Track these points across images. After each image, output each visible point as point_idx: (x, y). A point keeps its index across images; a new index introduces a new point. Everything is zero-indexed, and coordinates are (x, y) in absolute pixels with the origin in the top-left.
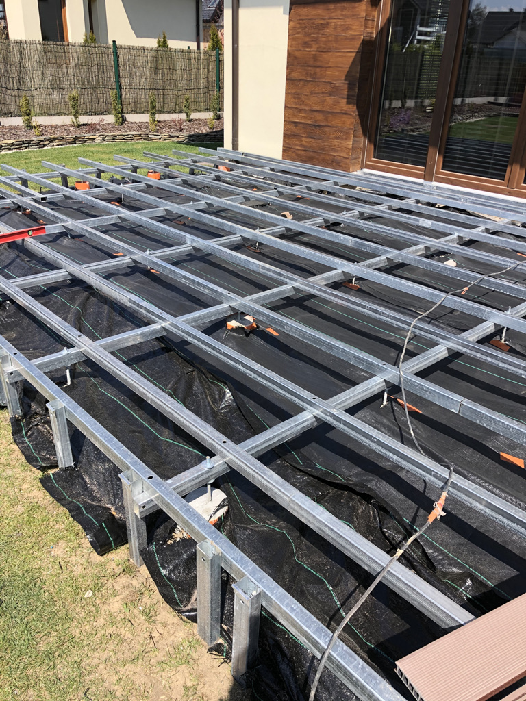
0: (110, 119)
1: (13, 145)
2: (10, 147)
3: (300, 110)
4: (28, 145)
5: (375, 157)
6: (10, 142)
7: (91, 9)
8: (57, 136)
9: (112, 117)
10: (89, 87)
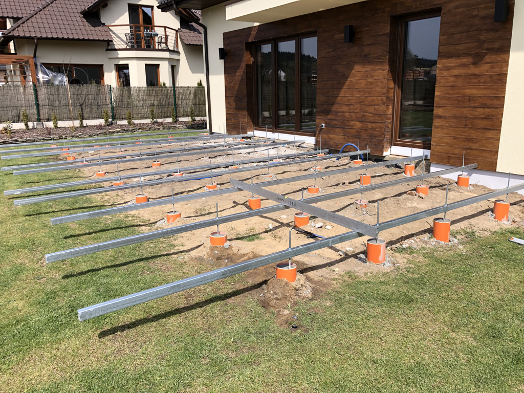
3: (231, 108)
4: (127, 131)
5: (258, 126)
6: (118, 130)
7: (174, 69)
8: (141, 127)
9: (171, 119)
10: (161, 105)
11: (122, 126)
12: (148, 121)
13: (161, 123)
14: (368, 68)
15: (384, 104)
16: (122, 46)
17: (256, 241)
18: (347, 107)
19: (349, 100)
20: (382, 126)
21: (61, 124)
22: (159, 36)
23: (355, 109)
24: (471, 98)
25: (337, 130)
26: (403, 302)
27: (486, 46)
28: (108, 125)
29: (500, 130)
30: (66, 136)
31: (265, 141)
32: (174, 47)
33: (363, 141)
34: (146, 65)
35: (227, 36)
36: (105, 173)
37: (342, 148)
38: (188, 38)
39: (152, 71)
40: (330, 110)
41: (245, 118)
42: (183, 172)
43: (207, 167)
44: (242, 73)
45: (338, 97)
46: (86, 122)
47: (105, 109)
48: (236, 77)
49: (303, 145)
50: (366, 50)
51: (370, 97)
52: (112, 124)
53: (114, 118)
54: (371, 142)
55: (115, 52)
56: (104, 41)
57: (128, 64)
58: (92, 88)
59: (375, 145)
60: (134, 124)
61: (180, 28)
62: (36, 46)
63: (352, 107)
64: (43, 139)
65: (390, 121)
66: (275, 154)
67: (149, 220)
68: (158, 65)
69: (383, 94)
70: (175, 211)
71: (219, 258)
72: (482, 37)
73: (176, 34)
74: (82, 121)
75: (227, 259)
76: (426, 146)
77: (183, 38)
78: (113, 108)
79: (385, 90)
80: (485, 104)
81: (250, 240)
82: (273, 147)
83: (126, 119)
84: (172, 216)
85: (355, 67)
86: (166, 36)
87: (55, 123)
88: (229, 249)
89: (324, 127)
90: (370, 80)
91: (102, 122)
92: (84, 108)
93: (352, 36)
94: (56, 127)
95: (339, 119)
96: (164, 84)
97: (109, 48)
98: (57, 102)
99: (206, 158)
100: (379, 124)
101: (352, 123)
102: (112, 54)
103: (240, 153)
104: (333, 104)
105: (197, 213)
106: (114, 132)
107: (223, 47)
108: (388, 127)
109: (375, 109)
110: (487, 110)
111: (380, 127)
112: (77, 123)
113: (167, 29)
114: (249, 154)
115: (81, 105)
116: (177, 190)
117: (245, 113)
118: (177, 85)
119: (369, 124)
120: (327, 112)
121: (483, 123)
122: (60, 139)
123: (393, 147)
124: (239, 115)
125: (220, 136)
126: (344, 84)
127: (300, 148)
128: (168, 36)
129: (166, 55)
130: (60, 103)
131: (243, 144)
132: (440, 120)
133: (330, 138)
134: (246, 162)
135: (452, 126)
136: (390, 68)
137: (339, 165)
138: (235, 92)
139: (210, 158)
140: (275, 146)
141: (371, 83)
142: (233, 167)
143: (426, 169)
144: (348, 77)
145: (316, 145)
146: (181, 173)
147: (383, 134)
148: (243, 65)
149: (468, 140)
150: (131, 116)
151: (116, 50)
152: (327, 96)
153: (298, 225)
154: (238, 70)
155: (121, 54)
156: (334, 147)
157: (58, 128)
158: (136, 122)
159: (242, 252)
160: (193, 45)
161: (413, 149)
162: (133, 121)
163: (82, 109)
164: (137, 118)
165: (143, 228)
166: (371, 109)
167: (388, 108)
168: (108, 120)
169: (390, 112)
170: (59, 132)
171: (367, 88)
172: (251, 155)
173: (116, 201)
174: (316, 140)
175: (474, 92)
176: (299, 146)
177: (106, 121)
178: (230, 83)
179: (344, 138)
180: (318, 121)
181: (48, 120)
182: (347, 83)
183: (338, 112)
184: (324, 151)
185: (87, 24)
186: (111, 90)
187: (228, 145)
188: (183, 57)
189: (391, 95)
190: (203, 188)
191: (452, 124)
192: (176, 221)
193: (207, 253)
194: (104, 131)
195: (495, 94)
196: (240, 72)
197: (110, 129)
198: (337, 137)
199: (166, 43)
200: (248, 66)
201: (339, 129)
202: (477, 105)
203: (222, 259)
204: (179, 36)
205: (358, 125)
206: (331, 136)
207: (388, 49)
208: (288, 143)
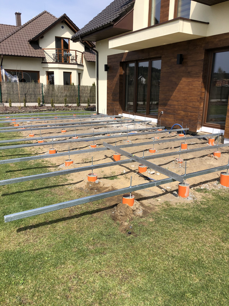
0: (75, 105)
1: (46, 110)
2: (45, 111)
3: (110, 100)
4: (50, 110)
5: (125, 111)
6: (46, 109)
7: (80, 75)
8: (59, 108)
9: (76, 104)
10: (71, 96)
11: (48, 107)
12: (63, 105)
13: (70, 107)
14: (190, 80)
15: (198, 101)
16: (51, 61)
17: (115, 180)
18: (177, 102)
19: (178, 98)
20: (196, 114)
21: (13, 105)
22: (72, 56)
23: (181, 104)
25: (170, 115)
26: (196, 222)
28: (40, 107)
30: (16, 112)
31: (128, 120)
32: (81, 62)
33: (185, 123)
34: (64, 72)
35: (110, 58)
36: (34, 135)
37: (173, 127)
38: (89, 57)
39: (67, 76)
40: (167, 104)
41: (118, 106)
42: (79, 136)
43: (92, 134)
44: (117, 80)
45: (172, 96)
46: (27, 104)
47: (39, 97)
48: (114, 82)
49: (150, 123)
50: (190, 69)
51: (191, 97)
52: (42, 106)
53: (43, 102)
54: (190, 124)
55: (47, 64)
56: (40, 57)
57: (53, 72)
58: (32, 85)
59: (192, 125)
60: (55, 106)
61: (84, 51)
62: (2, 59)
63: (179, 102)
64: (3, 113)
65: (201, 112)
66: (132, 128)
67: (55, 164)
68: (71, 73)
69: (198, 96)
70: (70, 160)
71: (92, 189)
73: (82, 55)
74: (25, 103)
75: (97, 190)
76: (222, 128)
77: (86, 57)
78: (43, 97)
79: (199, 93)
81: (111, 179)
82: (132, 124)
83: (50, 103)
84: (68, 162)
85: (182, 79)
86: (76, 56)
87: (10, 104)
88: (98, 184)
89: (163, 113)
90: (191, 87)
91: (36, 104)
92: (27, 96)
93: (182, 60)
94: (11, 106)
95: (172, 109)
96: (73, 84)
97: (43, 62)
98: (12, 92)
99: (93, 129)
100: (195, 113)
101: (179, 112)
102: (45, 65)
103: (113, 127)
104: (169, 100)
105: (83, 161)
106: (43, 111)
107: (107, 64)
108: (200, 115)
109: (193, 104)
112: (22, 105)
113: (77, 52)
114: (118, 127)
115: (25, 94)
116: (74, 147)
117: (118, 103)
118: (81, 85)
119: (189, 113)
120: (165, 105)
122: (12, 113)
123: (203, 127)
124: (114, 104)
125: (103, 116)
126: (175, 88)
127: (148, 125)
128: (77, 56)
129: (76, 67)
130: (13, 93)
131: (115, 121)
133: (166, 120)
134: (115, 132)
136: (203, 80)
137: (170, 136)
138: (113, 91)
139: (95, 129)
140: (134, 123)
141: (191, 89)
142: (107, 135)
143: (221, 141)
144: (178, 85)
145: (157, 124)
146: (77, 137)
147: (197, 119)
148: (118, 75)
150: (53, 101)
151: (47, 63)
152: (165, 95)
153: (140, 172)
154: (115, 78)
155: (50, 65)
156: (168, 126)
157: (12, 107)
158: (56, 105)
159: (105, 186)
160: (91, 61)
161: (214, 129)
162: (54, 104)
163: (26, 96)
164: (57, 103)
165: (51, 168)
166: (191, 104)
167: (201, 104)
168: (40, 103)
169: (202, 106)
170: (12, 109)
171: (189, 92)
172: (119, 128)
173: (38, 152)
174: (158, 121)
176: (148, 124)
177: (39, 104)
178: (110, 85)
179: (174, 121)
180: (159, 109)
181: (7, 102)
182: (178, 88)
183: (171, 105)
184: (162, 127)
185: (31, 47)
186: (42, 86)
187: (106, 122)
188: (85, 69)
189: (203, 96)
190: (88, 147)
192: (70, 165)
193: (86, 186)
194: (37, 110)
196: (116, 79)
197: (41, 109)
198: (170, 120)
199: (76, 60)
200: (120, 75)
201: (171, 115)
203: (93, 190)
204: (83, 56)
205: (183, 113)
206: (166, 119)
207: (202, 69)
208: (142, 122)
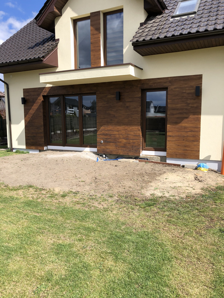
3: (30, 133)
5: (50, 143)
14: (129, 113)
15: (139, 130)
18: (117, 132)
19: (118, 128)
23: (122, 133)
24: (185, 128)
25: (111, 144)
27: (190, 105)
29: (200, 141)
33: (127, 149)
40: (106, 134)
48: (34, 115)
50: (128, 104)
51: (131, 127)
54: (132, 149)
59: (135, 151)
63: (120, 132)
69: (139, 126)
72: (188, 102)
76: (164, 150)
80: (192, 130)
85: (121, 112)
89: (102, 142)
90: (130, 119)
93: (119, 97)
95: (113, 138)
101: (120, 140)
107: (23, 97)
109: (134, 133)
110: (193, 133)
111: (137, 141)
117: (43, 136)
119: (131, 140)
120: (104, 135)
121: (192, 139)
123: (143, 151)
132: (170, 137)
133: (106, 148)
135: (176, 140)
145: (97, 152)
147: (140, 145)
149: (185, 146)
152: (104, 127)
156: (110, 153)
166: (132, 133)
171: (129, 123)
174: (98, 150)
175: (186, 125)
179: (116, 148)
180: (98, 139)
182: (117, 120)
183: (112, 135)
191: (177, 139)
195: (196, 126)
198: (111, 148)
202: (188, 131)
205: (124, 141)
207: (140, 104)
